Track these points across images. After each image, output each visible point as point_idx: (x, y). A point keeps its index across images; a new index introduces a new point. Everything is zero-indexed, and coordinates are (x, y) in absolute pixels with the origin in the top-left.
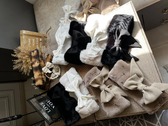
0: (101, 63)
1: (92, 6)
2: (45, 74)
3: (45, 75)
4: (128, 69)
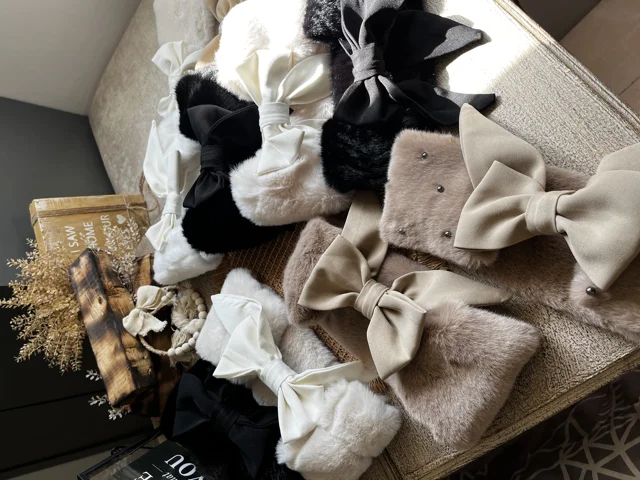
0: (332, 190)
2: (143, 341)
3: (142, 348)
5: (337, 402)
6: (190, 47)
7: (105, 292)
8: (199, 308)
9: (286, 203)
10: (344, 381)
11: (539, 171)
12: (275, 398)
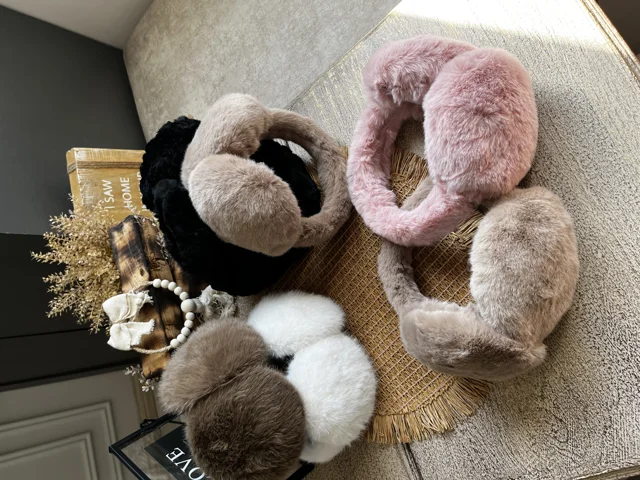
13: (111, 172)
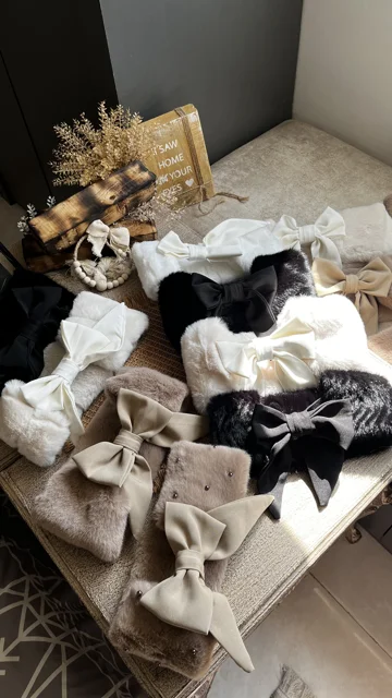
0: (208, 401)
1: (376, 298)
2: (83, 238)
3: (77, 238)
4: (230, 495)
5: (54, 422)
6: (341, 243)
7: (120, 202)
8: (116, 282)
9: (197, 366)
10: (68, 424)
11: (220, 555)
12: (49, 373)
13: (185, 145)
